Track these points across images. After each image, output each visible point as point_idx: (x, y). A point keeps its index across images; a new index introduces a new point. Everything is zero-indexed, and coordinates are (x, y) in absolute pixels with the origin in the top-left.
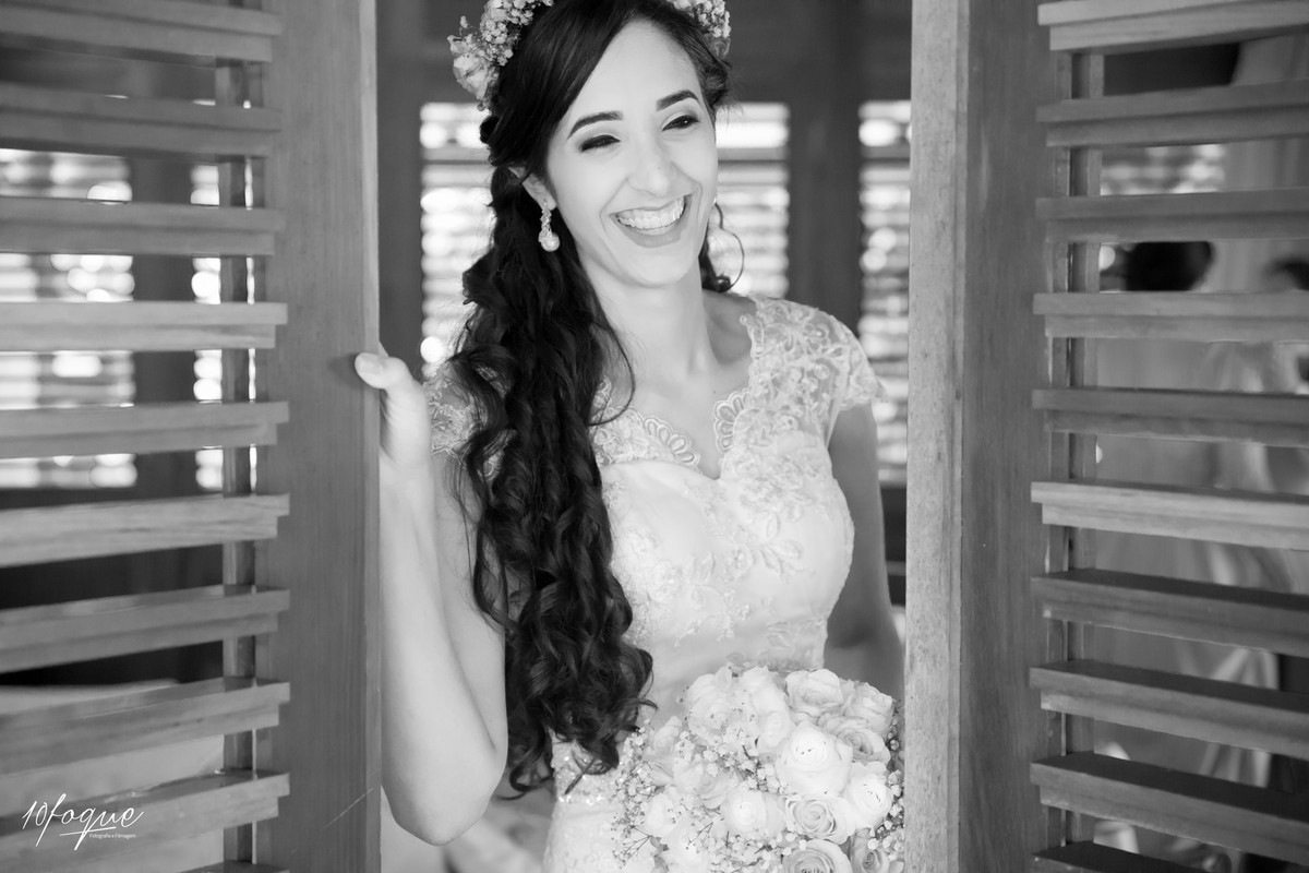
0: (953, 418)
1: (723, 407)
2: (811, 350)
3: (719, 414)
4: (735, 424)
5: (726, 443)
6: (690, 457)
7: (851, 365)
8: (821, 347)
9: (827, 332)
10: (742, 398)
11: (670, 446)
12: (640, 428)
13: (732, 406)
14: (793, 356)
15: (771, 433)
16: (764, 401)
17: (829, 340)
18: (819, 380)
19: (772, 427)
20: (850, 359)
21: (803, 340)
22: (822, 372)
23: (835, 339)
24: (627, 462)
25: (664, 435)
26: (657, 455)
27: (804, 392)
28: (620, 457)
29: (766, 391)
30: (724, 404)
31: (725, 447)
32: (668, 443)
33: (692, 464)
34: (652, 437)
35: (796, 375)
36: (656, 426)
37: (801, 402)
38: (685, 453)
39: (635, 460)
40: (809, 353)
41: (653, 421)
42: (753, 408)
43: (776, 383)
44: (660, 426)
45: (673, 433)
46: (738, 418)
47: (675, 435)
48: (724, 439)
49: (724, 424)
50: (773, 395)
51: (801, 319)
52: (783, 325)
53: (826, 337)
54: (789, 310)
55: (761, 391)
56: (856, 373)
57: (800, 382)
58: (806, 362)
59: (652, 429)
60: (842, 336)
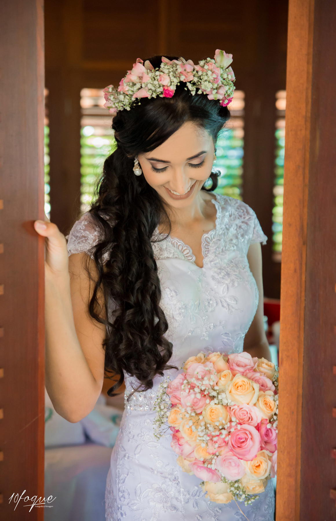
0: (302, 254)
1: (207, 237)
2: (240, 217)
3: (204, 240)
4: (210, 245)
5: (206, 253)
6: (191, 258)
7: (255, 225)
8: (243, 217)
9: (245, 210)
10: (214, 234)
11: (183, 253)
12: (170, 243)
13: (210, 237)
14: (233, 219)
15: (225, 250)
16: (223, 236)
17: (246, 214)
18: (244, 230)
19: (225, 247)
20: (254, 222)
21: (236, 213)
22: (244, 226)
23: (248, 213)
24: (164, 259)
25: (180, 248)
26: (177, 256)
27: (238, 234)
28: (161, 256)
29: (224, 232)
30: (207, 236)
31: (206, 254)
32: (182, 251)
33: (192, 260)
34: (175, 248)
35: (234, 226)
36: (177, 244)
37: (237, 238)
38: (189, 256)
39: (168, 258)
40: (238, 218)
41: (176, 241)
42: (218, 238)
43: (228, 229)
44: (179, 244)
45: (184, 247)
46: (212, 242)
47: (185, 248)
48: (206, 251)
49: (206, 245)
50: (226, 234)
51: (235, 204)
52: (228, 206)
53: (245, 212)
54: (230, 201)
55: (221, 232)
56: (257, 228)
57: (236, 230)
58: (238, 222)
59: (175, 245)
60: (251, 213)
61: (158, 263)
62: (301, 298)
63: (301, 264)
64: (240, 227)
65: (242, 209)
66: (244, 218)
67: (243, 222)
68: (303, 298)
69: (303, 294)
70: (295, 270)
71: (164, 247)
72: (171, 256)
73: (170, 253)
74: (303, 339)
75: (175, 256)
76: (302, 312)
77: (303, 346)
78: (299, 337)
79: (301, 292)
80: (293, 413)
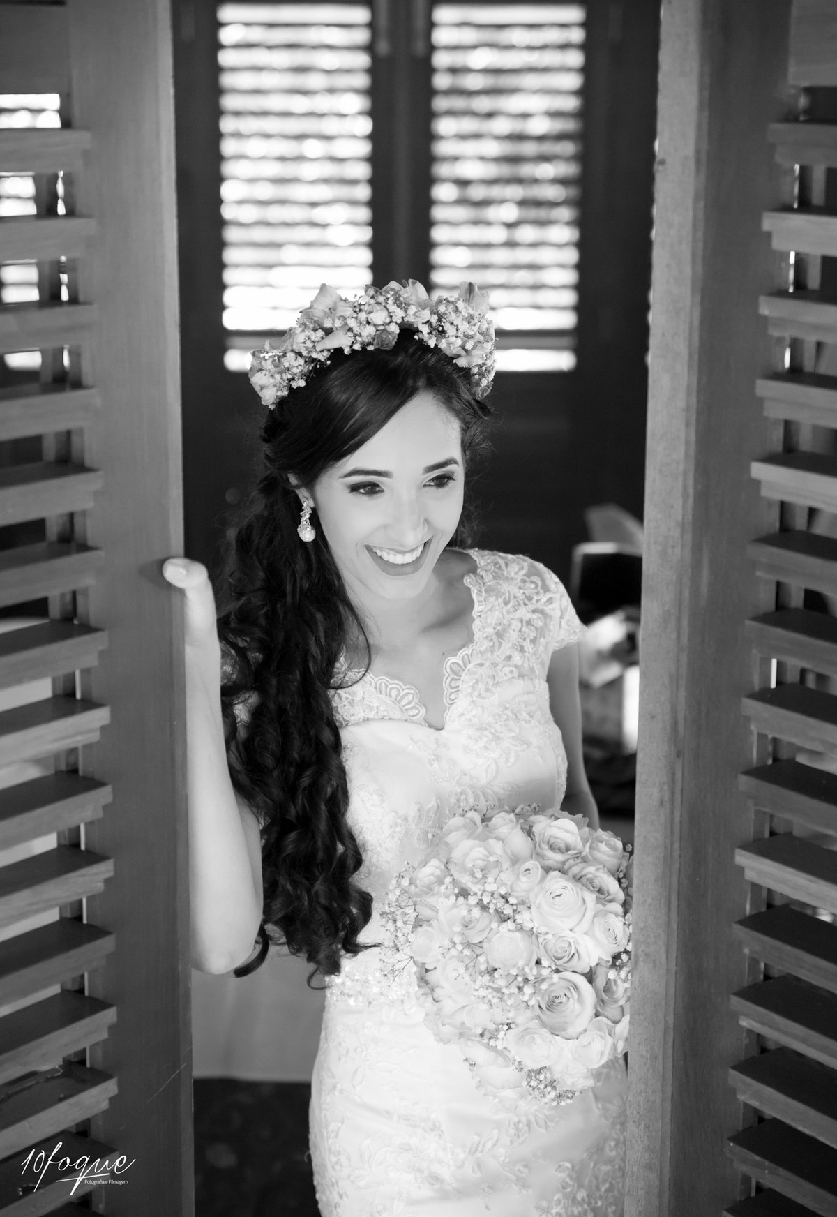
0: (674, 774)
1: (453, 663)
2: (527, 602)
3: (448, 670)
4: (462, 678)
5: (453, 696)
6: (417, 712)
7: (561, 611)
8: (535, 598)
9: (540, 583)
10: (469, 653)
11: (399, 702)
12: (372, 689)
13: (461, 663)
14: (511, 610)
15: (493, 685)
16: (489, 655)
17: (542, 591)
18: (536, 628)
19: (494, 679)
20: (560, 605)
21: (519, 593)
22: (538, 620)
23: (546, 589)
24: (357, 724)
25: (394, 693)
26: (385, 714)
27: (525, 639)
28: (352, 718)
29: (491, 644)
30: (454, 660)
31: (451, 700)
32: (398, 699)
33: (417, 718)
34: (383, 697)
35: (516, 625)
36: (387, 686)
37: (522, 649)
38: (411, 709)
39: (366, 720)
40: (525, 604)
41: (384, 681)
42: (479, 661)
43: (500, 635)
44: (390, 686)
45: (403, 690)
46: (465, 672)
47: (406, 691)
48: (451, 693)
49: (453, 679)
50: (497, 646)
51: (516, 573)
52: (501, 582)
53: (539, 588)
54: (507, 565)
55: (486, 645)
56: (567, 617)
57: (520, 631)
58: (524, 613)
59: (383, 689)
60: (552, 586)
61: (346, 736)
62: (671, 853)
63: (673, 793)
64: (529, 623)
65: (532, 582)
66: (537, 601)
67: (534, 611)
68: (676, 854)
69: (676, 846)
70: (662, 803)
71: (360, 699)
72: (371, 715)
73: (371, 708)
74: (675, 926)
75: (380, 715)
76: (675, 879)
77: (675, 939)
78: (668, 924)
79: (672, 844)
80: (656, 1058)
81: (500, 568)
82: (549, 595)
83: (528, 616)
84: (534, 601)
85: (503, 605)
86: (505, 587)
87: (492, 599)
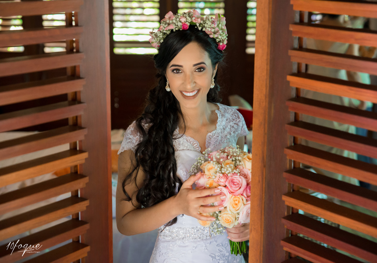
3: (208, 137)
4: (212, 140)
10: (215, 133)
11: (193, 145)
14: (228, 122)
15: (221, 143)
16: (220, 134)
18: (235, 129)
19: (221, 141)
20: (242, 123)
21: (231, 118)
22: (235, 126)
23: (239, 118)
24: (181, 150)
25: (192, 143)
26: (189, 148)
27: (231, 131)
28: (179, 149)
30: (210, 134)
31: (208, 146)
33: (198, 150)
34: (188, 143)
35: (229, 127)
36: (190, 140)
37: (230, 134)
38: (197, 148)
39: (183, 150)
40: (232, 121)
41: (189, 138)
42: (217, 135)
43: (224, 129)
44: (191, 140)
47: (195, 142)
48: (208, 144)
49: (209, 140)
50: (223, 132)
51: (230, 112)
52: (226, 114)
53: (237, 117)
54: (228, 109)
55: (220, 131)
56: (244, 127)
57: (230, 129)
58: (232, 124)
59: (189, 141)
60: (241, 117)
62: (262, 197)
64: (233, 127)
65: (235, 115)
66: (236, 121)
67: (235, 124)
71: (181, 143)
72: (185, 149)
73: (185, 146)
74: (263, 220)
75: (188, 149)
81: (226, 110)
82: (239, 120)
83: (232, 125)
84: (235, 121)
85: (226, 120)
86: (227, 115)
87: (223, 118)
